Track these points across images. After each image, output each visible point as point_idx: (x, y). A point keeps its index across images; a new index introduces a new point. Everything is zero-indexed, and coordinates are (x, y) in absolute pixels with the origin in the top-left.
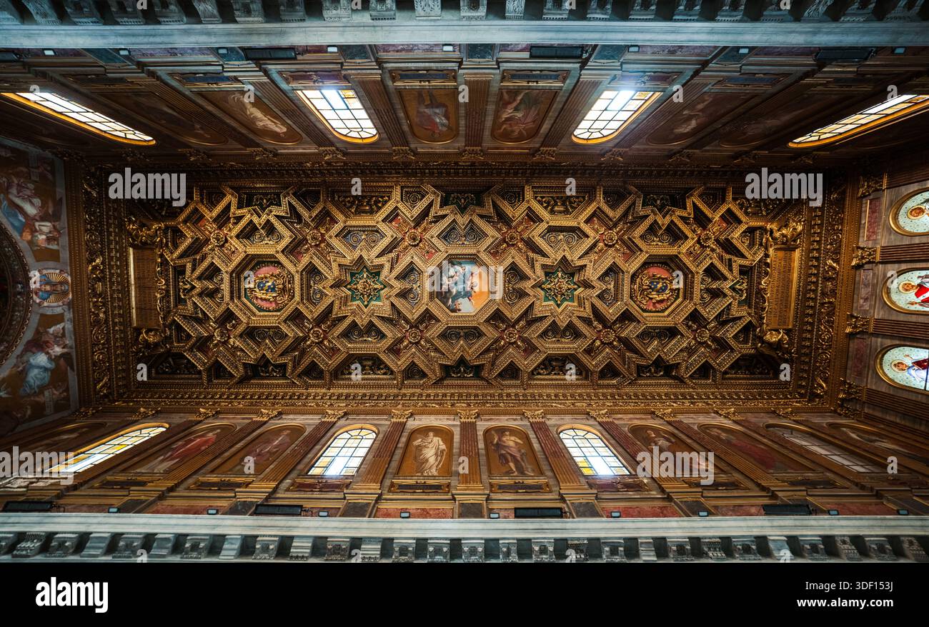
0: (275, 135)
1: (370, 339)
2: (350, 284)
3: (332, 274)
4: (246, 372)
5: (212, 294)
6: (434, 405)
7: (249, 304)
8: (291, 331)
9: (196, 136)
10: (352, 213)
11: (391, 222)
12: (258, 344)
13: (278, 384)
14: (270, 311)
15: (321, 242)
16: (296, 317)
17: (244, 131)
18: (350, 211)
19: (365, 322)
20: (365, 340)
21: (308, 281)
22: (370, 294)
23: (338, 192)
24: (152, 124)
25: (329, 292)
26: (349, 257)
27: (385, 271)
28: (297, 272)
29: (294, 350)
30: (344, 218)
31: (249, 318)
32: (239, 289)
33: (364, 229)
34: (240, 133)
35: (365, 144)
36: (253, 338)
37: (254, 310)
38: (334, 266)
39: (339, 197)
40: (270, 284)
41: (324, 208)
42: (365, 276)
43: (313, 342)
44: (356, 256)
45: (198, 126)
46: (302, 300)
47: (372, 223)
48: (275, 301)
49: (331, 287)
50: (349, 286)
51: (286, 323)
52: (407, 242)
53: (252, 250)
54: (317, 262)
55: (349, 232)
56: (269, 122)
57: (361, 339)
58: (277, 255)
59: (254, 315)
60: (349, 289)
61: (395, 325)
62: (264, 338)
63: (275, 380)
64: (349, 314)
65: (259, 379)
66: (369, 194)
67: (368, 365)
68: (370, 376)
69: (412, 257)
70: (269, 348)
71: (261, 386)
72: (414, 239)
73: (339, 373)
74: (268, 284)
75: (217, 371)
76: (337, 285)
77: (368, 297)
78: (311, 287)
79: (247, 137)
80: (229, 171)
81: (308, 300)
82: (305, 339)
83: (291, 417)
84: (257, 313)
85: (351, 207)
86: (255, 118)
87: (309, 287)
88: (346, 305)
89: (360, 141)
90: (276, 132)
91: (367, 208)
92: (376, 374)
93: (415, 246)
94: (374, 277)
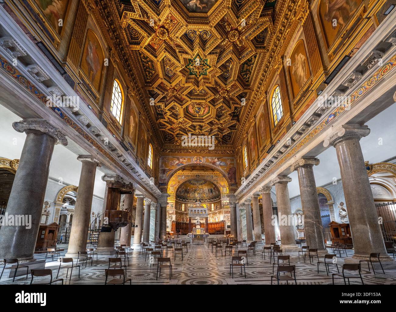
0: (134, 118)
1: (231, 66)
2: (196, 76)
3: (191, 86)
4: (235, 120)
5: (201, 127)
6: (287, 31)
7: (205, 116)
8: (220, 104)
9: (144, 137)
10: (155, 72)
11: (155, 50)
12: (223, 115)
13: (244, 110)
14: (209, 110)
15: (174, 89)
16: (213, 102)
17: (138, 128)
18: (154, 73)
19: (219, 71)
20: (231, 69)
21: (196, 95)
22: (203, 64)
23: (145, 80)
24: (146, 147)
25: (201, 88)
26: (181, 78)
27: (188, 57)
28: (191, 101)
29: (229, 103)
30: (160, 79)
31: (212, 117)
32: (199, 119)
33: (163, 67)
34: (139, 128)
35: (120, 82)
36: (221, 116)
37: (209, 115)
38: (186, 85)
39: (148, 79)
40: (197, 109)
41: (156, 88)
42: (192, 67)
43: (227, 95)
44: (180, 74)
45: (142, 138)
46: (204, 99)
47: (159, 64)
48: (204, 108)
49: (198, 87)
50: (198, 77)
51: (215, 106)
52: (166, 38)
53: (182, 115)
54: (185, 93)
55: (166, 75)
56: (132, 123)
57: (230, 71)
58: (183, 108)
59: (210, 115)
60: (200, 76)
61: (224, 50)
62: (222, 113)
63: (241, 110)
64: (214, 79)
65: (240, 115)
66: (141, 63)
67: (247, 67)
68: (254, 67)
69: (177, 37)
70: (226, 112)
71: (243, 115)
72: (164, 33)
73: (247, 83)
74: (197, 110)
75: (232, 127)
76: (197, 83)
77: (204, 66)
78: (198, 94)
79: (139, 126)
80: (151, 122)
81: (205, 96)
82: (224, 98)
83: (258, 113)
84: (210, 114)
85: (152, 73)
86: (133, 128)
87: (198, 95)
88: (209, 79)
89: (120, 85)
90: (133, 118)
91: (150, 63)
92: (254, 63)
93: (168, 32)
94: (192, 61)
